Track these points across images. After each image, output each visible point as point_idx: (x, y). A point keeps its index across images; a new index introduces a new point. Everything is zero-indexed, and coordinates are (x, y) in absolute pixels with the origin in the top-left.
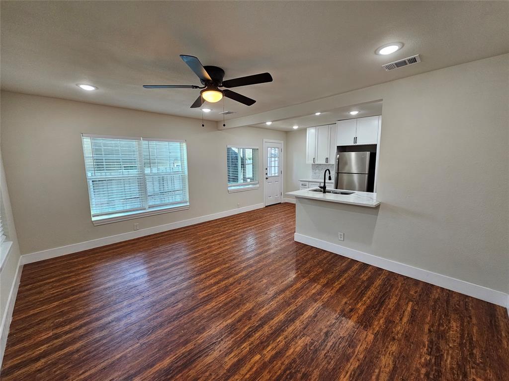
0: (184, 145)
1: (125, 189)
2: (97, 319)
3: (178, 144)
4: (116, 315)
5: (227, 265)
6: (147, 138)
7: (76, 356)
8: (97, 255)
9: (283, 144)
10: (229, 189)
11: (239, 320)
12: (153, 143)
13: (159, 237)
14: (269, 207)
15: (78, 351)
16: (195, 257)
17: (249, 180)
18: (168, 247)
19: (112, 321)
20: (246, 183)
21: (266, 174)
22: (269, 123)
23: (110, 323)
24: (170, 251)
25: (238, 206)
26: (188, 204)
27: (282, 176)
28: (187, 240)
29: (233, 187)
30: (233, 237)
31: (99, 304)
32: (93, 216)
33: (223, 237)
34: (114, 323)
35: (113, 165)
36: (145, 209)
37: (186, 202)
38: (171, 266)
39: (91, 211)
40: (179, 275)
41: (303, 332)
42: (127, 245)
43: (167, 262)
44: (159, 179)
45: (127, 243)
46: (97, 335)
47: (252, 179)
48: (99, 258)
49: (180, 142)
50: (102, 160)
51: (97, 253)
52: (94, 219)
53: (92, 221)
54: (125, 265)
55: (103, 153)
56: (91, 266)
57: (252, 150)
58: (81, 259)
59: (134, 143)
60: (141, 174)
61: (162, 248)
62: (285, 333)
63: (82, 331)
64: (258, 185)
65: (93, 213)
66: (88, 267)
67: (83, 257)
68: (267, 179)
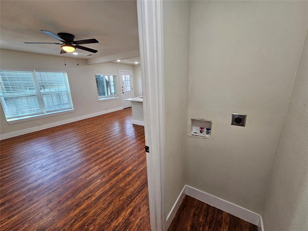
0: (66, 74)
1: (28, 102)
2: (17, 166)
3: (62, 73)
4: (28, 163)
5: (93, 137)
6: (38, 70)
7: (7, 179)
8: (14, 140)
9: (132, 73)
10: (99, 99)
11: (93, 157)
12: (43, 74)
13: (55, 129)
14: (126, 109)
15: (7, 177)
16: (76, 136)
17: (113, 94)
18: (61, 132)
19: (26, 165)
20: (112, 96)
21: (123, 90)
22: (119, 61)
23: (24, 166)
24: (61, 134)
25: (106, 109)
26: (73, 109)
27: (133, 91)
28: (73, 128)
29: (102, 98)
30: (100, 125)
31: (18, 160)
32: (7, 119)
33: (94, 125)
34: (27, 166)
35: (16, 87)
36: (44, 113)
37: (72, 108)
38: (61, 141)
39: (6, 116)
40: (65, 144)
41: (120, 157)
42: (34, 134)
43: (59, 139)
44: (56, 95)
45: (34, 133)
46: (18, 171)
47: (115, 93)
48: (16, 141)
49: (63, 72)
50: (8, 84)
51: (15, 139)
52: (8, 120)
53: (7, 122)
54: (33, 144)
55: (8, 80)
56: (11, 146)
57: (107, 76)
58: (4, 143)
59: (30, 73)
60: (38, 92)
61: (56, 134)
62: (113, 158)
63: (9, 170)
64: (118, 97)
65: (7, 117)
66: (9, 146)
67: (5, 142)
68: (123, 93)
